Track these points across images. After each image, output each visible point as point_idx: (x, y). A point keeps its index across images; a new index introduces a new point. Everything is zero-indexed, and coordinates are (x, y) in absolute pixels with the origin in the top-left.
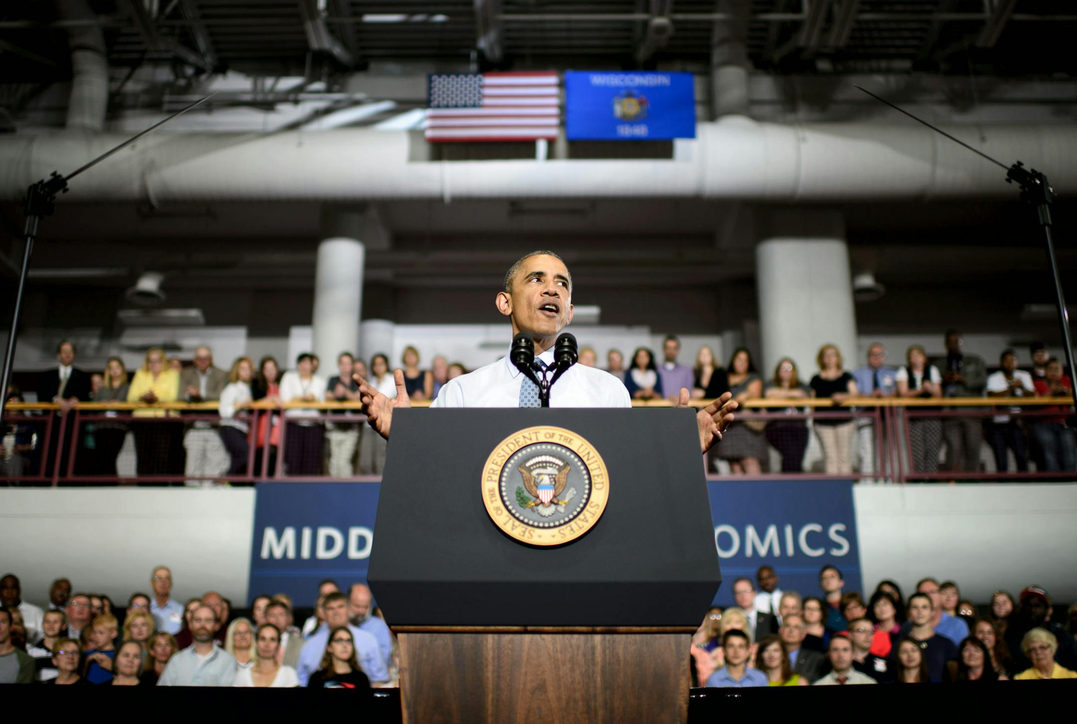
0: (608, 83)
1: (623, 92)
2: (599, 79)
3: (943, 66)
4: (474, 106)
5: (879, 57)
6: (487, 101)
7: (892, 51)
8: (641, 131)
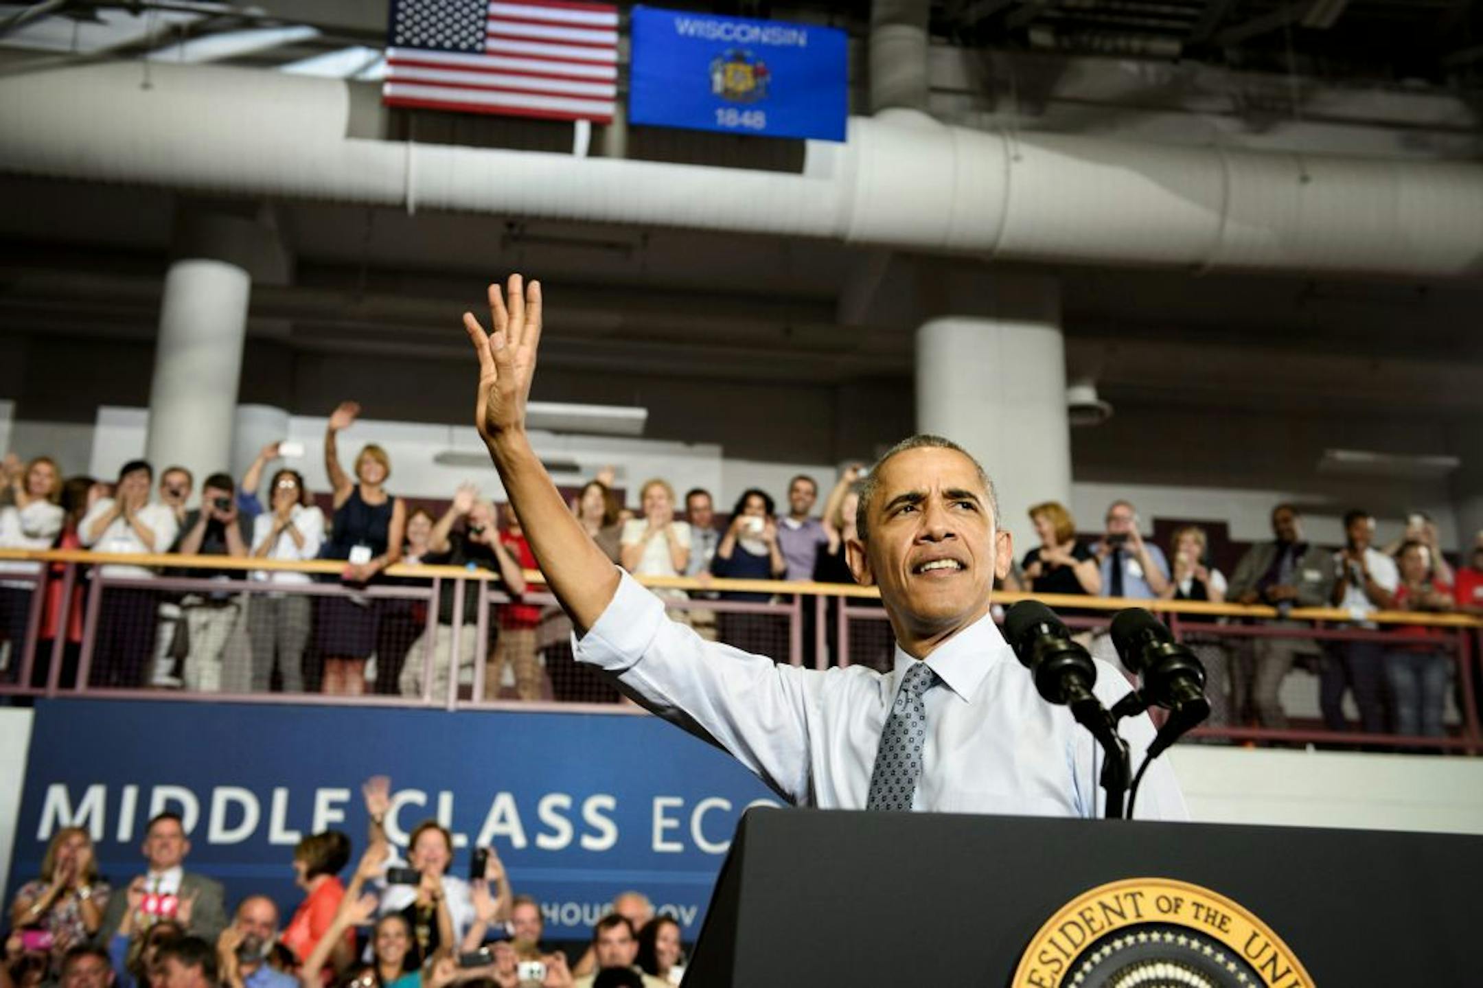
0: (701, 33)
1: (729, 52)
2: (687, 25)
3: (1231, 54)
4: (471, 50)
5: (1131, 30)
6: (492, 44)
7: (1152, 22)
8: (755, 121)
